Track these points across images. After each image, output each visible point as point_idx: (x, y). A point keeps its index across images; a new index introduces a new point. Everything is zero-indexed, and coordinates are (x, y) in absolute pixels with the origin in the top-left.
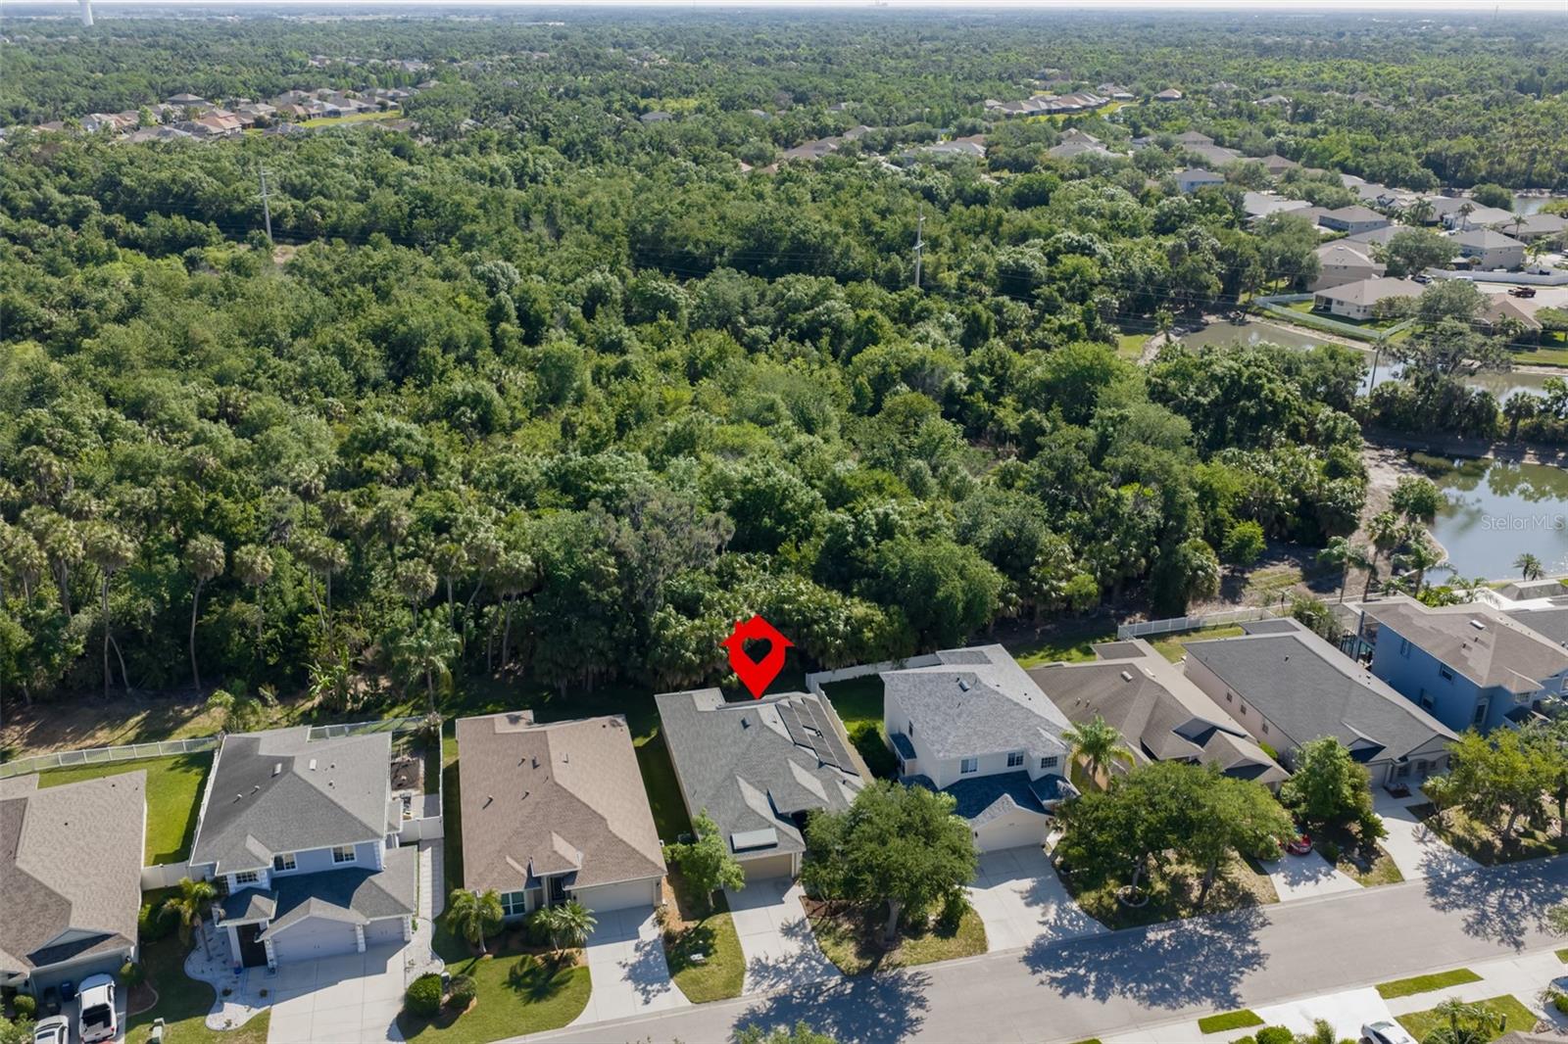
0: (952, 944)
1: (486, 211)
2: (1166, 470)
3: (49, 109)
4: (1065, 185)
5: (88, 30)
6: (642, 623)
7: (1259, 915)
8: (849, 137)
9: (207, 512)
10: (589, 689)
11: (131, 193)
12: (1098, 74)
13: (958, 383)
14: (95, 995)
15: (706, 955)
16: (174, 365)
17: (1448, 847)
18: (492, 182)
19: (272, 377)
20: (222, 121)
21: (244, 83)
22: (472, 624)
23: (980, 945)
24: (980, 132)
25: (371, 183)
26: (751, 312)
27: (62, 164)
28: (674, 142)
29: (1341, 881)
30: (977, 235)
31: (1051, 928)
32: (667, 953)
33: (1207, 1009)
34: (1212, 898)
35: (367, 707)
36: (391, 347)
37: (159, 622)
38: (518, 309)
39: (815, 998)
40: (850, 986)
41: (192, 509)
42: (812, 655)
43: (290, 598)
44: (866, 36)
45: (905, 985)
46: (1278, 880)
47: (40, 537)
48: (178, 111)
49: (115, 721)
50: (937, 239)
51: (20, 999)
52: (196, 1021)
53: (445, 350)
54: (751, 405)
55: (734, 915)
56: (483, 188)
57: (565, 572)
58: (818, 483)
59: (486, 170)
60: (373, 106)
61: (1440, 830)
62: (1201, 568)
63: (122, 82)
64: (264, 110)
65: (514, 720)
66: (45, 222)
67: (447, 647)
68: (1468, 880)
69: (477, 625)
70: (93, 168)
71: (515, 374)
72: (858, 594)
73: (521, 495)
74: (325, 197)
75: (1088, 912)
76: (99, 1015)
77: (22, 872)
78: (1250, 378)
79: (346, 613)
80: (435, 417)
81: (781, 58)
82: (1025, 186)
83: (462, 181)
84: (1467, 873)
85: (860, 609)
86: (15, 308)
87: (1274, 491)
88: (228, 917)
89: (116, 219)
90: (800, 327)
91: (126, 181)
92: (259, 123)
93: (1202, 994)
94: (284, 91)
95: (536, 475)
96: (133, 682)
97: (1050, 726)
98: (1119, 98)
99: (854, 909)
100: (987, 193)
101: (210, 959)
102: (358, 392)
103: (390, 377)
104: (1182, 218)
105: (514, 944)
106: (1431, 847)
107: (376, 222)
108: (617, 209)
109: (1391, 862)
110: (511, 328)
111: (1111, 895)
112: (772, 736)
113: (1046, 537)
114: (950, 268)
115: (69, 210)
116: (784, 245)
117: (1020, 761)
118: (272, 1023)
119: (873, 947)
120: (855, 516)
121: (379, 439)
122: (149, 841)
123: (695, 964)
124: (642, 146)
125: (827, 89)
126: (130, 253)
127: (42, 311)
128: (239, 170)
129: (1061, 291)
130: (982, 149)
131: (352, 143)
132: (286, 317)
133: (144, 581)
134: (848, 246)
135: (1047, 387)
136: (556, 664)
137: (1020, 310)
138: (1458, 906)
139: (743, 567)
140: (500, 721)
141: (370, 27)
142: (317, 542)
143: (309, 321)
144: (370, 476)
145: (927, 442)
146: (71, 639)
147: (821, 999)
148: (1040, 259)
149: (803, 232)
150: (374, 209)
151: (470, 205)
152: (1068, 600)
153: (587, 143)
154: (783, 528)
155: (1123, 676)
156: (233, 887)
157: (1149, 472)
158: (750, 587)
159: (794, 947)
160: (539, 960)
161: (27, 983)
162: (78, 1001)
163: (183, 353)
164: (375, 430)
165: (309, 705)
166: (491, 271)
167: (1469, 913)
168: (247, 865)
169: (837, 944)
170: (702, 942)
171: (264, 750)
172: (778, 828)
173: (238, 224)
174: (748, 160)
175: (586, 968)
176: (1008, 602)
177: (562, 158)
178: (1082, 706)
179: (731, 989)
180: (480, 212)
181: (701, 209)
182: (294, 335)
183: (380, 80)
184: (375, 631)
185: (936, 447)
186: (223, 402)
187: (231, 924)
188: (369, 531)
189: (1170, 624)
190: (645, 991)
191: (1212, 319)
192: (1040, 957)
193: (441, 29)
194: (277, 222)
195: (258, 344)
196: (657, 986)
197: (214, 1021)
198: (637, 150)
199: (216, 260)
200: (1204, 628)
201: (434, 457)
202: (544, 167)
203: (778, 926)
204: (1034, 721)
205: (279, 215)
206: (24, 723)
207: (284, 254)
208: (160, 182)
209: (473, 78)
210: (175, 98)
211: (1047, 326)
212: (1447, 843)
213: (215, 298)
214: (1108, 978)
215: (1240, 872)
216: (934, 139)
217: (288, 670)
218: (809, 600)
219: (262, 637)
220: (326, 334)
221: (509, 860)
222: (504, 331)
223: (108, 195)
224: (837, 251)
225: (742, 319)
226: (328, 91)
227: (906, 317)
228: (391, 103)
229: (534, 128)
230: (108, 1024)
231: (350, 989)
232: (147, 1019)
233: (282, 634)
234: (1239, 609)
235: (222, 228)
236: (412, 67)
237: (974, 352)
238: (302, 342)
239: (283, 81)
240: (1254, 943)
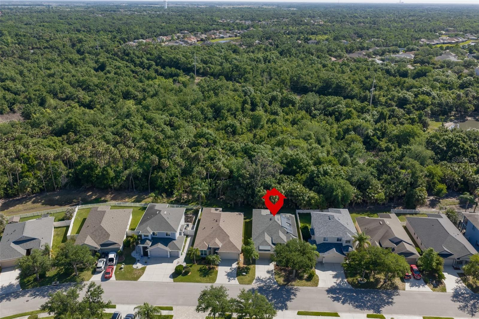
0: (309, 283)
1: (253, 71)
2: (413, 166)
3: (150, 34)
4: (433, 70)
5: (165, 10)
6: (253, 190)
7: (397, 292)
8: (371, 50)
9: (157, 150)
10: (240, 205)
11: (164, 60)
12: (466, 30)
13: (370, 133)
14: (111, 256)
15: (246, 273)
16: (161, 110)
17: (465, 286)
18: (257, 62)
19: (183, 115)
20: (192, 39)
21: (200, 28)
22: (214, 185)
23: (316, 284)
24: (415, 50)
25: (224, 61)
26: (316, 106)
27: (149, 51)
28: (313, 51)
29: (427, 289)
30: (396, 86)
31: (337, 284)
32: (237, 271)
33: (371, 312)
34: (385, 285)
35: (186, 202)
36: (215, 109)
37: (143, 175)
38: (251, 101)
39: (269, 289)
40: (279, 288)
41: (153, 149)
42: (298, 205)
43: (173, 173)
44: (391, 15)
45: (293, 290)
46: (407, 285)
47: (120, 151)
48: (182, 36)
49: (130, 197)
50: (382, 87)
51: (97, 253)
52: (131, 265)
53: (228, 111)
54: (304, 134)
55: (256, 266)
56: (254, 63)
57: (236, 174)
58: (314, 158)
59: (256, 58)
60: (233, 35)
61: (465, 281)
62: (420, 196)
63: (169, 27)
64: (204, 36)
65: (216, 210)
66: (142, 67)
67: (204, 190)
68: (467, 296)
69: (215, 185)
70: (155, 53)
71: (246, 119)
72: (313, 190)
73: (234, 153)
74: (211, 64)
75: (349, 283)
76: (111, 260)
77: (101, 226)
78: (456, 141)
79: (185, 178)
80: (222, 129)
81: (360, 22)
82: (420, 70)
83: (248, 61)
84: (467, 294)
85: (312, 194)
86: (130, 92)
87: (454, 176)
88: (141, 244)
89: (159, 68)
90: (330, 112)
91: (163, 57)
92: (202, 40)
93: (371, 308)
94: (210, 30)
95: (239, 148)
96: (136, 188)
97: (350, 232)
98: (472, 39)
99: (287, 270)
100: (407, 72)
101: (137, 253)
102: (205, 121)
103: (213, 117)
104: (470, 84)
105: (202, 262)
106: (460, 285)
107: (223, 73)
108: (289, 72)
109: (445, 286)
110: (248, 106)
111: (357, 279)
112: (276, 223)
113: (375, 181)
114: (384, 96)
115: (148, 65)
116: (334, 86)
117: (340, 240)
118: (146, 269)
119: (288, 280)
120: (318, 169)
121: (203, 135)
122: (130, 225)
123: (243, 275)
124: (303, 52)
125: (369, 34)
126: (160, 77)
127: (136, 92)
128: (191, 55)
129: (413, 107)
130: (413, 56)
131: (222, 48)
132: (191, 99)
133: (141, 165)
134: (353, 88)
135: (397, 137)
136: (231, 197)
137: (400, 111)
138: (460, 302)
139: (286, 179)
140: (213, 210)
141: (240, 9)
142: (179, 160)
143: (196, 101)
144: (199, 144)
145: (352, 150)
146: (123, 176)
147: (270, 289)
148: (412, 96)
149: (340, 82)
150: (223, 68)
151: (249, 68)
152: (377, 200)
153: (288, 50)
154: (298, 170)
155: (380, 223)
156: (143, 237)
157: (408, 166)
158: (285, 184)
159: (268, 276)
160: (207, 267)
161: (99, 250)
162: (108, 256)
163: (164, 107)
164: (203, 132)
165: (173, 199)
166: (246, 89)
167: (462, 304)
168: (146, 233)
169: (279, 277)
170: (247, 270)
171: (156, 208)
172: (271, 246)
173: (188, 70)
174: (335, 57)
175: (217, 271)
176: (358, 198)
177: (278, 55)
178: (367, 229)
179: (250, 282)
180: (251, 71)
181: (312, 73)
182: (192, 104)
183: (237, 27)
184: (192, 183)
185: (354, 152)
186: (170, 121)
187: (141, 246)
188: (194, 158)
189: (408, 211)
190: (229, 279)
191: (469, 118)
192: (331, 291)
193: (259, 11)
194: (198, 71)
195: (183, 106)
196: (232, 278)
197: (135, 266)
198: (301, 53)
199: (181, 80)
200: (419, 214)
201: (216, 141)
202: (273, 58)
203: (266, 270)
204: (346, 230)
205: (199, 69)
206: (111, 194)
207: (198, 79)
208: (171, 58)
209: (264, 27)
210: (182, 32)
211: (405, 118)
212: (465, 285)
213: (176, 92)
214: (347, 299)
215: (397, 281)
216: (398, 52)
217: (169, 190)
218: (300, 190)
219: (165, 181)
220: (200, 105)
221: (205, 242)
222: (246, 107)
223: (158, 61)
224: (349, 89)
225: (313, 108)
226: (222, 31)
227: (362, 111)
228: (238, 35)
229: (275, 44)
230: (113, 262)
231: (164, 265)
232: (121, 263)
233: (170, 181)
234: (434, 210)
235: (184, 71)
236: (248, 23)
237: (377, 124)
238: (193, 106)
239: (211, 27)
240: (392, 299)
